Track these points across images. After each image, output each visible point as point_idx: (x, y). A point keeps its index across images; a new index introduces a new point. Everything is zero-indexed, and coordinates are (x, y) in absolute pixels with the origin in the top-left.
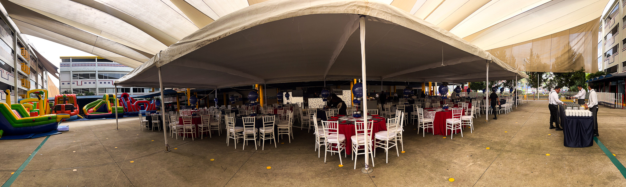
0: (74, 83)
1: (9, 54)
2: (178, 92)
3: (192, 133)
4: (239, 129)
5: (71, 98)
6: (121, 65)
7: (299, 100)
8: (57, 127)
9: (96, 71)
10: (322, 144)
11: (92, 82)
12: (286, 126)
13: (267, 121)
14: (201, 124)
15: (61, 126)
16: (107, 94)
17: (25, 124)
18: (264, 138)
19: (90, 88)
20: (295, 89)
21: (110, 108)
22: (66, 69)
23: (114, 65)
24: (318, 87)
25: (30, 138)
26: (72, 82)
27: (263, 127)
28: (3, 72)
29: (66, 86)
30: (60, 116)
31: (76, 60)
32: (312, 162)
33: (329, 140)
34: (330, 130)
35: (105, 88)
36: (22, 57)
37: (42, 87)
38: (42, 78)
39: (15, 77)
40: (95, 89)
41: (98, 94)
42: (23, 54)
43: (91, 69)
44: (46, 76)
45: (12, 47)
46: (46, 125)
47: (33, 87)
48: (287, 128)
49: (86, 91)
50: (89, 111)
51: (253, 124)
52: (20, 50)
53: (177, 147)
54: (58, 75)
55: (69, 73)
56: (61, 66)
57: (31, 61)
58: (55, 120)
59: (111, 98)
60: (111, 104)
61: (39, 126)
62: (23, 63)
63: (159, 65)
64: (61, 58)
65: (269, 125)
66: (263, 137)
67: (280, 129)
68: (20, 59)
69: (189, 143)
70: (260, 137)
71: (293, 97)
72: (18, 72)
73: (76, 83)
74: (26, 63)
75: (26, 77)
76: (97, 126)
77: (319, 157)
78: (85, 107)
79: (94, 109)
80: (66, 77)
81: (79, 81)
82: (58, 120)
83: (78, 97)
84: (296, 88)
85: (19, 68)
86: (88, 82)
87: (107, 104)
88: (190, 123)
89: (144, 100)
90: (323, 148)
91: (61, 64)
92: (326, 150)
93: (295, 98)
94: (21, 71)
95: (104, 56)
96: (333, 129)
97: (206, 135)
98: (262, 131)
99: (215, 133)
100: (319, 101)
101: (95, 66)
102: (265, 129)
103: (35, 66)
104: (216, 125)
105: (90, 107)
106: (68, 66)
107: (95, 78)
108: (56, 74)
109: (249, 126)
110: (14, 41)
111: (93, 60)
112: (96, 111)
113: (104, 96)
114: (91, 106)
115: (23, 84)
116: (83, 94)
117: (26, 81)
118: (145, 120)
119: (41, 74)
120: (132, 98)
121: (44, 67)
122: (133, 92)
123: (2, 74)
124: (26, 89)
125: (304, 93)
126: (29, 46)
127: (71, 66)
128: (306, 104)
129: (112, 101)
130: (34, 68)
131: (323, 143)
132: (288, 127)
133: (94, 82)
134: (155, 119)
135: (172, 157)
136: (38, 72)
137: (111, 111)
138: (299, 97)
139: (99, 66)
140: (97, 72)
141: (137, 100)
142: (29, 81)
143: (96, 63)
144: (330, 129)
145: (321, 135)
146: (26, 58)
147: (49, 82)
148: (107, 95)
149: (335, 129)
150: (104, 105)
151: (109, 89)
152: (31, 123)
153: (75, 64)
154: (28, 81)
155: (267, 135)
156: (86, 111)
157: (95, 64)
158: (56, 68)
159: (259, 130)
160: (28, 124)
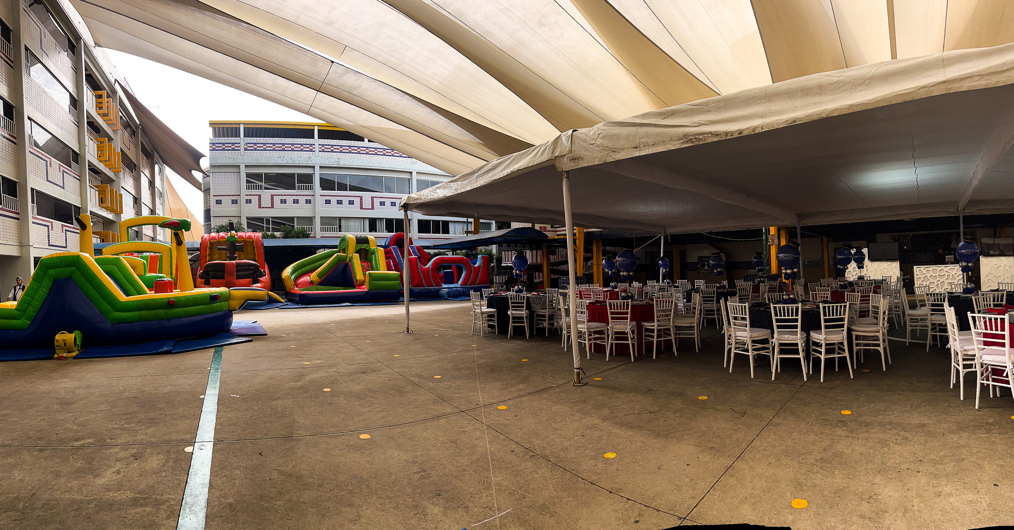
0: (249, 201)
1: (63, 109)
2: (551, 235)
3: (630, 342)
4: (761, 334)
5: (248, 242)
6: (391, 150)
7: (889, 270)
8: (230, 324)
9: (314, 167)
10: (969, 370)
11: (302, 200)
12: (874, 329)
13: (829, 316)
14: (652, 320)
15: (240, 320)
16: (351, 236)
17: (144, 312)
18: (823, 353)
19: (297, 217)
20: (875, 241)
21: (359, 275)
22: (226, 157)
23: (368, 152)
24: (938, 232)
25: (168, 353)
26: (243, 198)
27: (821, 329)
28: (51, 164)
29: (228, 209)
30: (239, 293)
31: (257, 131)
32: (947, 406)
33: (984, 357)
34: (986, 335)
35: (340, 219)
36: (100, 120)
37: (153, 211)
38: (152, 184)
39: (80, 179)
40: (310, 220)
41: (319, 235)
42: (101, 111)
43: (301, 159)
44: (162, 180)
45: (70, 87)
46: (205, 317)
47: (128, 213)
48: (877, 334)
49: (284, 225)
50: (299, 284)
51: (796, 320)
52: (94, 97)
53: (602, 374)
54: (198, 175)
55: (236, 170)
56: (214, 150)
57: (123, 134)
58: (226, 303)
59: (364, 246)
60: (364, 264)
61: (185, 320)
62: (102, 139)
63: (567, 165)
64: (212, 124)
65: (834, 324)
66: (820, 353)
67: (858, 337)
68: (94, 126)
69: (622, 367)
70: (813, 353)
71: (870, 263)
72: (90, 164)
73: (255, 200)
74: (110, 139)
75: (110, 181)
76: (342, 325)
77: (962, 399)
78: (287, 272)
79: (314, 276)
80: (224, 184)
81: (266, 195)
82: (234, 303)
83: (268, 243)
84: (878, 236)
85: (91, 153)
86: (290, 200)
87: (352, 264)
88: (626, 318)
89: (450, 255)
90: (971, 378)
91: (214, 144)
92: (979, 381)
93: (877, 264)
94: (96, 162)
95: (344, 122)
96: (994, 332)
97: (665, 348)
98: (819, 337)
99: (686, 345)
100: (945, 273)
101: (311, 151)
102: (826, 333)
103: (132, 147)
104: (689, 325)
105: (300, 271)
106: (233, 149)
107: (311, 188)
108: (194, 173)
109: (787, 325)
110: (76, 69)
111: (305, 132)
112: (320, 284)
113: (343, 240)
114: (304, 269)
115: (102, 201)
116: (277, 234)
117: (112, 191)
118: (485, 309)
119: (147, 172)
120: (420, 249)
121: (155, 153)
122: (419, 232)
123: (47, 171)
124: (110, 216)
125: (901, 250)
126: (117, 87)
127: (242, 149)
128: (908, 281)
129: (365, 255)
130: (131, 155)
131: (971, 366)
132: (879, 332)
133: (308, 198)
134: (518, 306)
135: (599, 395)
136: (141, 166)
137: (363, 284)
138: (889, 263)
139: (323, 151)
140: (317, 168)
141: (436, 255)
142: (119, 192)
143: (316, 141)
144: (989, 332)
145: (966, 348)
146: (110, 122)
147: (169, 197)
148: (352, 239)
149: (999, 332)
150: (341, 266)
151: (352, 223)
152: (162, 311)
153: (255, 144)
154: (116, 192)
155: (830, 349)
156: (290, 284)
157: (311, 145)
158: (197, 156)
159: (808, 336)
160: (153, 312)
